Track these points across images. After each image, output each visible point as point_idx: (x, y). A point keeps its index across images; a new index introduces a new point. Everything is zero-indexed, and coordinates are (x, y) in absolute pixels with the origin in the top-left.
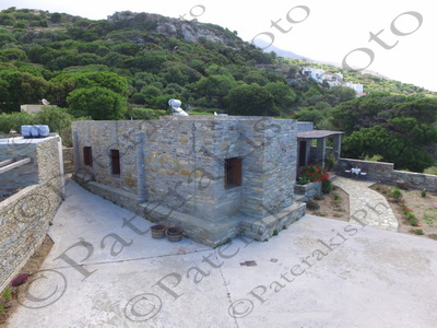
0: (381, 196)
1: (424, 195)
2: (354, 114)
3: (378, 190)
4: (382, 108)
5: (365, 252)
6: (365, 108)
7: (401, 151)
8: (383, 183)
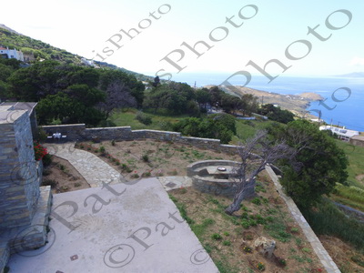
0: (90, 154)
1: (113, 145)
2: (33, 81)
3: (82, 148)
4: (58, 76)
5: (125, 208)
6: (44, 76)
7: (84, 111)
8: (80, 140)
